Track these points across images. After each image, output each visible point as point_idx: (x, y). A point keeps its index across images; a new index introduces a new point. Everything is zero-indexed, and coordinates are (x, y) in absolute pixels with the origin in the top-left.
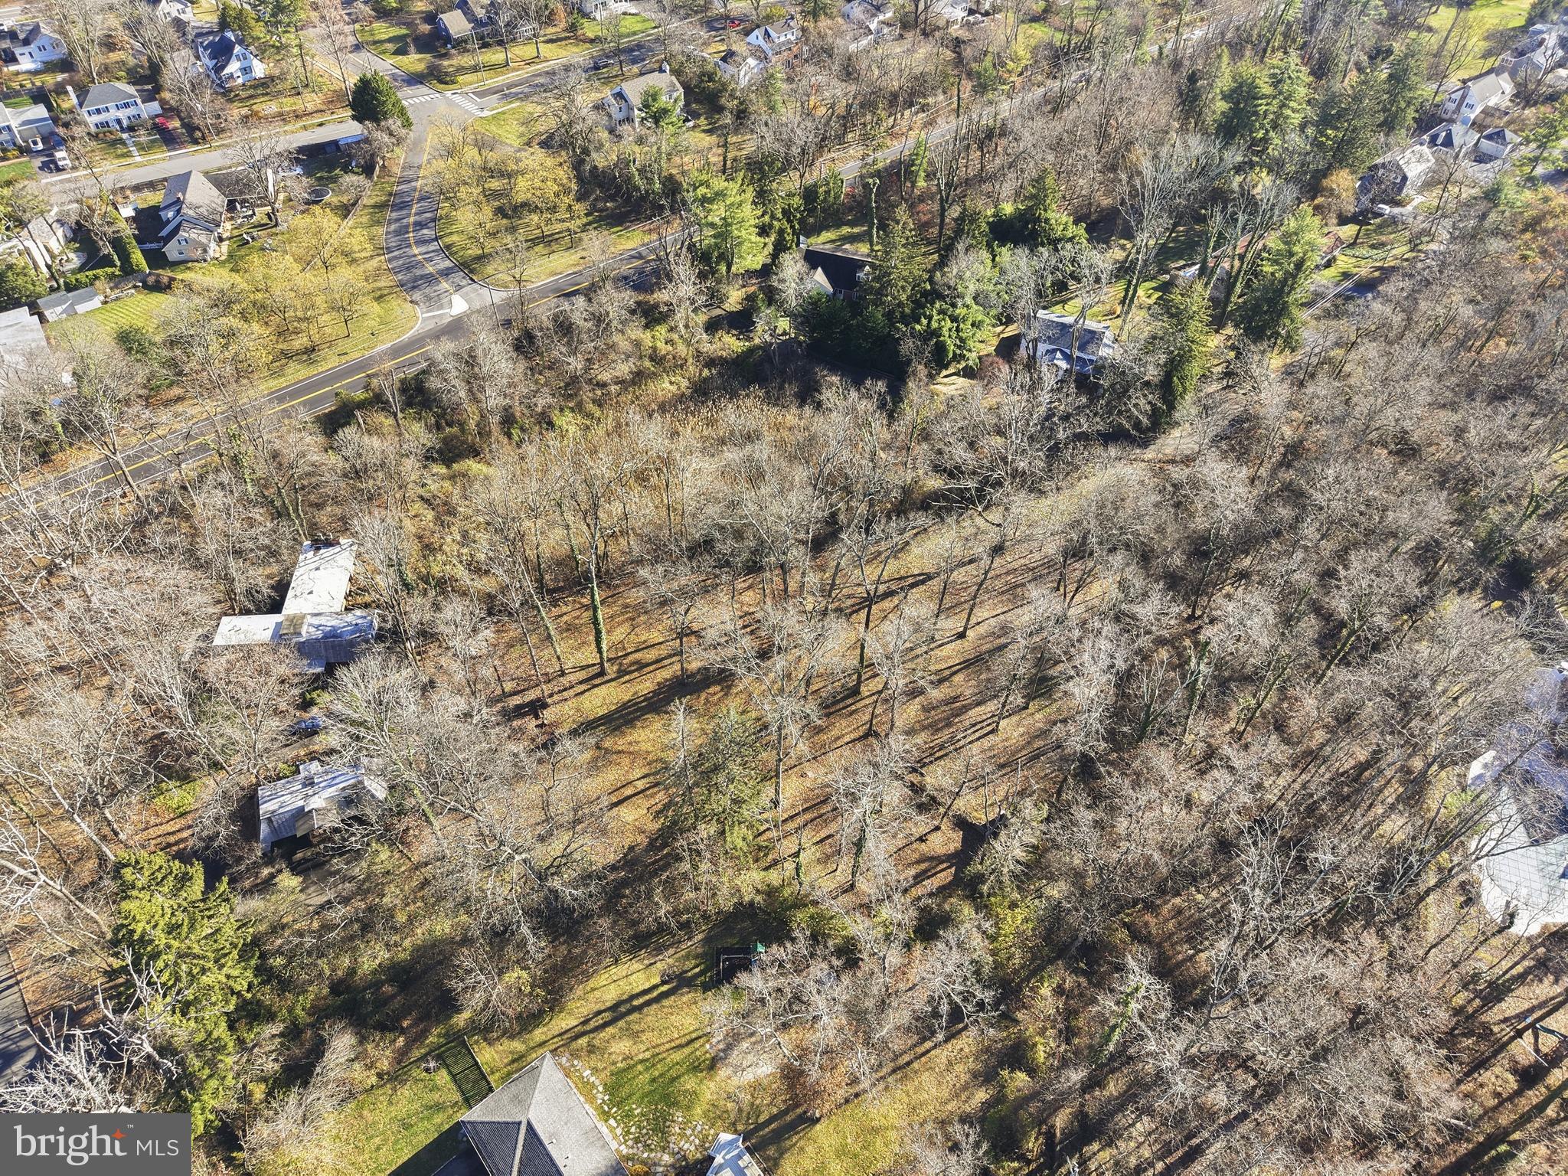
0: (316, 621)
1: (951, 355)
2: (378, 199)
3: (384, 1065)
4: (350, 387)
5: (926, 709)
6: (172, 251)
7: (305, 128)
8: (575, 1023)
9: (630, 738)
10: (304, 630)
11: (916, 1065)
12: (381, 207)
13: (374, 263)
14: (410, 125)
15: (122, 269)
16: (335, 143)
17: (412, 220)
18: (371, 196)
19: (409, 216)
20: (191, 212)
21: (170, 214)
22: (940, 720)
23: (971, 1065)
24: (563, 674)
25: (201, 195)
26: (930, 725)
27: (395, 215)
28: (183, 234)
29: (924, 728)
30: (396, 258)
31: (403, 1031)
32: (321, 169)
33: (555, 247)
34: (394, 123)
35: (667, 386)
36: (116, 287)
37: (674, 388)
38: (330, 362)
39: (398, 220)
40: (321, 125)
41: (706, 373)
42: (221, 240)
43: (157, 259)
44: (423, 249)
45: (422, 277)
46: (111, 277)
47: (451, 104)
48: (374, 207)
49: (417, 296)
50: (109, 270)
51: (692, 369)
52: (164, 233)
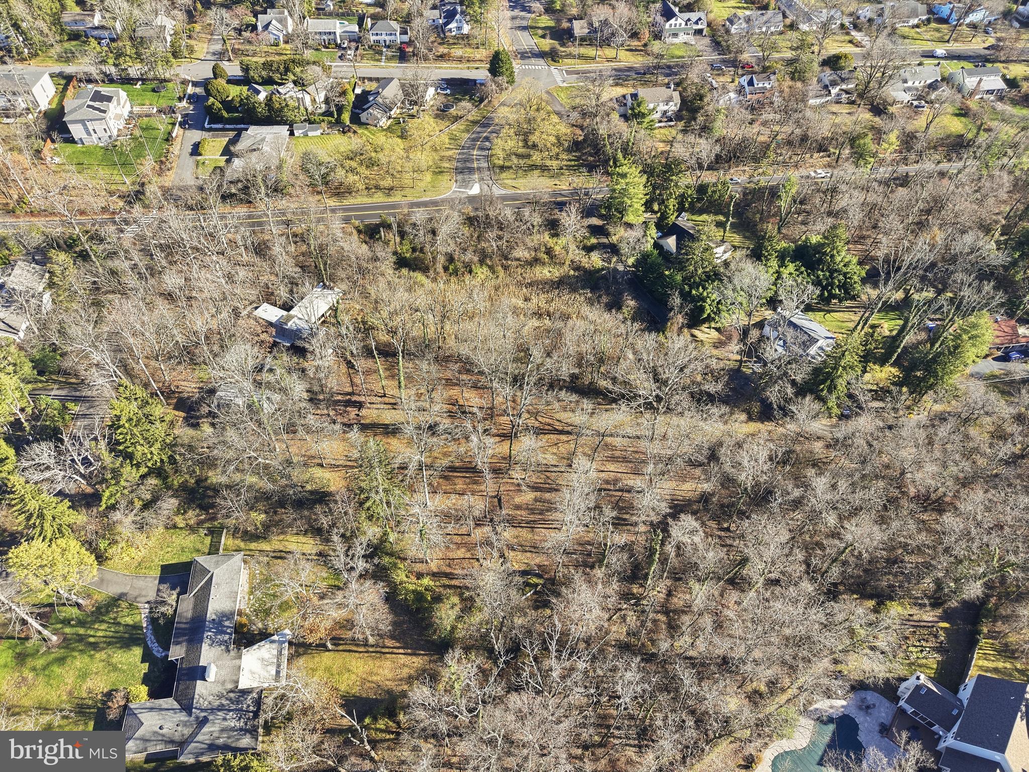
0: (298, 322)
1: (705, 316)
2: (475, 118)
3: (192, 522)
4: (389, 214)
5: (536, 500)
6: (364, 117)
7: (468, 68)
8: (269, 549)
9: (389, 441)
10: (289, 324)
11: (388, 656)
12: (475, 123)
13: (450, 153)
14: (513, 82)
15: (336, 120)
16: (475, 81)
17: (485, 134)
18: (474, 115)
19: (485, 132)
20: (380, 100)
21: (371, 99)
22: (538, 509)
23: (412, 672)
24: (385, 396)
25: (391, 92)
26: (531, 509)
27: (479, 129)
28: (370, 110)
29: (528, 509)
30: (463, 154)
31: (208, 513)
32: (459, 93)
33: (546, 173)
34: (501, 79)
35: (545, 272)
36: (331, 127)
37: (548, 274)
38: (397, 198)
39: (479, 133)
40: (477, 68)
41: (572, 272)
42: (390, 118)
43: (356, 119)
44: (479, 153)
45: (469, 168)
46: (330, 122)
47: (550, 74)
48: (472, 122)
49: (460, 177)
50: (330, 119)
51: (566, 268)
52: (365, 107)
